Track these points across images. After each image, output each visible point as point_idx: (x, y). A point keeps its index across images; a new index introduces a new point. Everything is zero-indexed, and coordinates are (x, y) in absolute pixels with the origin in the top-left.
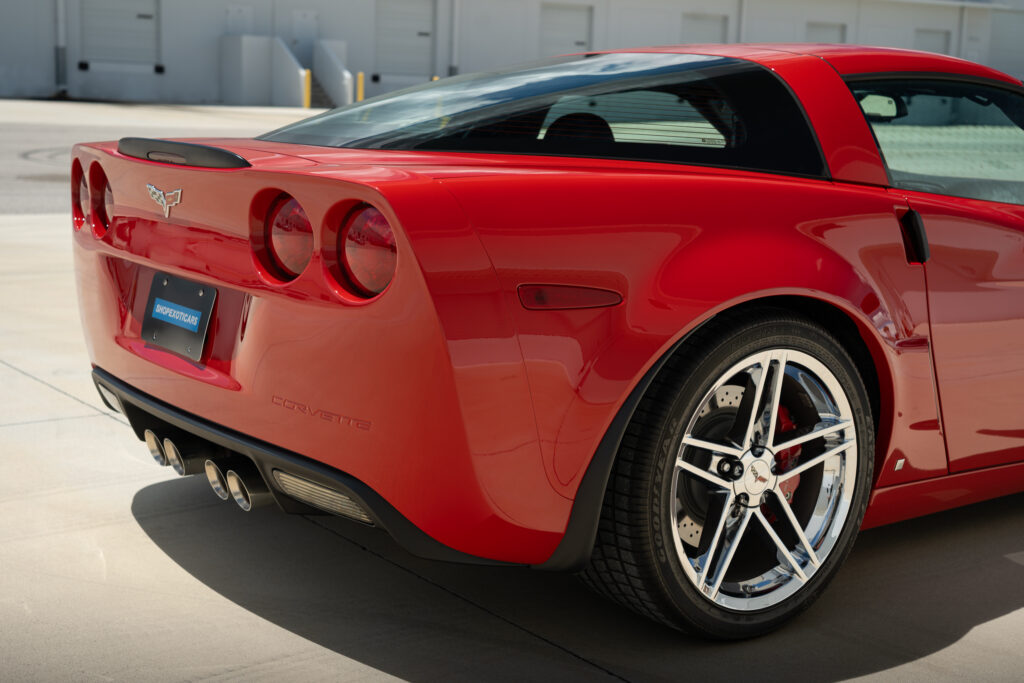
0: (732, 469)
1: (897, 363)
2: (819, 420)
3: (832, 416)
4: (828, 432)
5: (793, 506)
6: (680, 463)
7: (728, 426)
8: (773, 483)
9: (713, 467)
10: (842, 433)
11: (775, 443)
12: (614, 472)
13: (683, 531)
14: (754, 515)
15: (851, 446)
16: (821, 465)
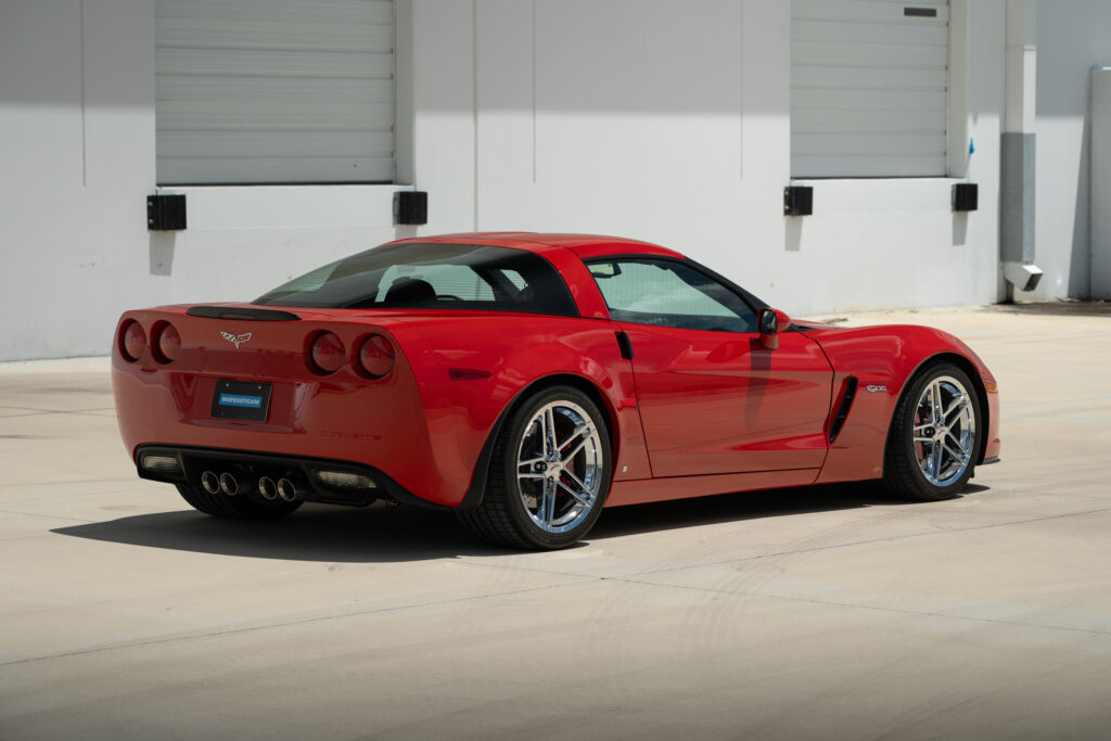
0: (541, 468)
1: (620, 415)
2: (575, 426)
3: (581, 422)
4: (582, 431)
5: (576, 473)
6: (519, 476)
7: (534, 446)
8: (562, 465)
9: (532, 469)
10: (588, 429)
11: (558, 446)
12: (489, 479)
13: (528, 501)
14: (558, 486)
15: (595, 435)
16: (583, 448)
